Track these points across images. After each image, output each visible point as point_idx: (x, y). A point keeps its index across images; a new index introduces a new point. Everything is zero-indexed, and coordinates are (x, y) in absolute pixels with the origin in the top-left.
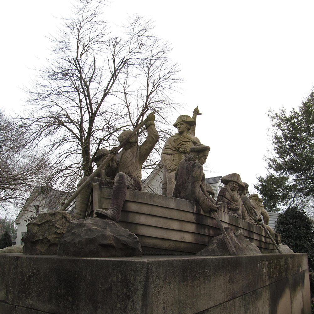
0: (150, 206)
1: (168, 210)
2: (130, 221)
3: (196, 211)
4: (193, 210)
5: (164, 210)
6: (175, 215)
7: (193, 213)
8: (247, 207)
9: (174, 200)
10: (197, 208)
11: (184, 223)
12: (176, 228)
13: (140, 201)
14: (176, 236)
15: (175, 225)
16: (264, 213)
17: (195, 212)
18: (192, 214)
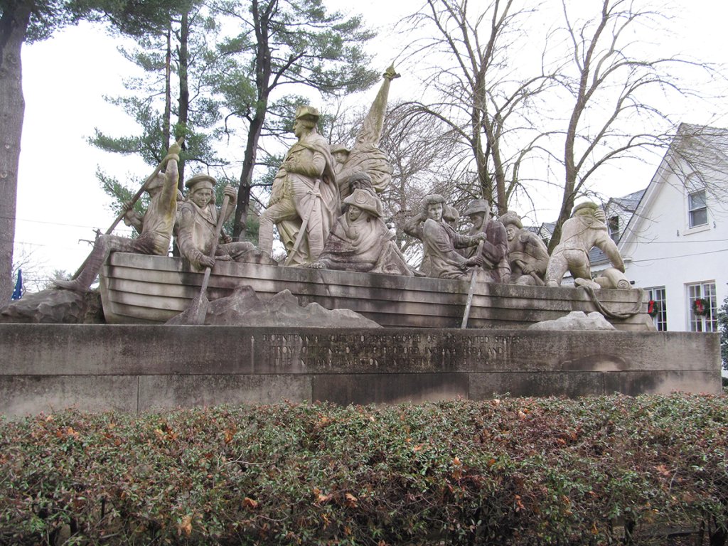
0: (130, 270)
1: (146, 272)
2: (117, 289)
3: (183, 269)
4: (178, 268)
5: (143, 272)
6: (154, 277)
7: (179, 272)
8: (429, 243)
9: (152, 259)
10: (183, 265)
11: (166, 286)
12: (156, 294)
13: (122, 265)
14: (158, 303)
15: (155, 290)
16: (600, 243)
17: (179, 270)
18: (177, 274)
